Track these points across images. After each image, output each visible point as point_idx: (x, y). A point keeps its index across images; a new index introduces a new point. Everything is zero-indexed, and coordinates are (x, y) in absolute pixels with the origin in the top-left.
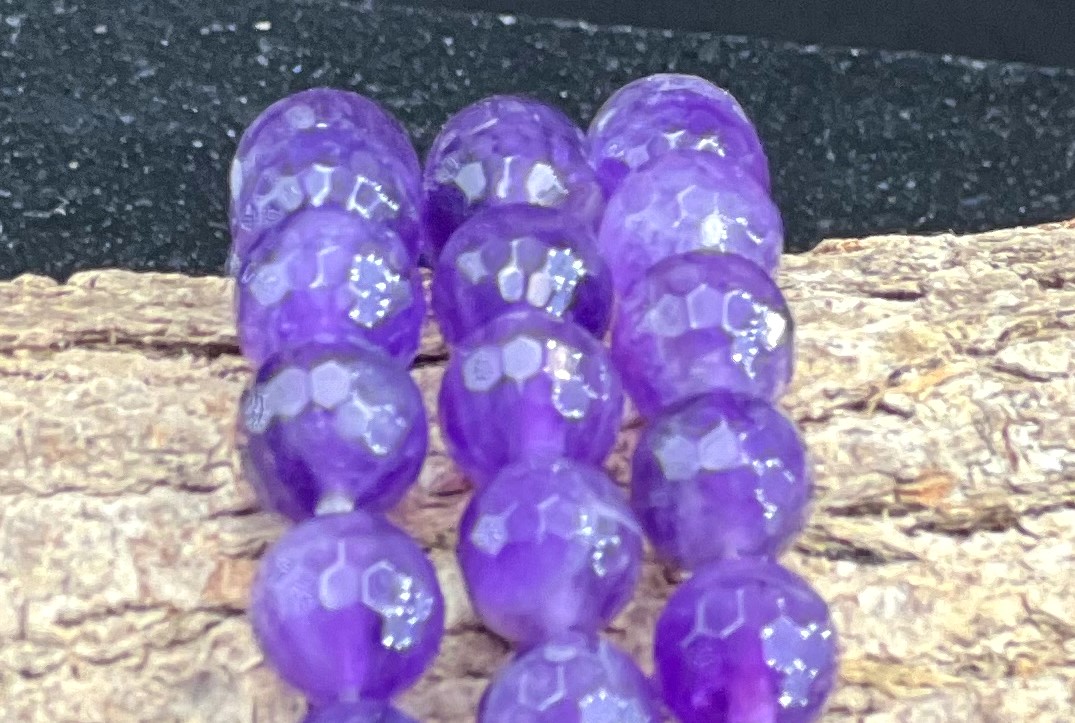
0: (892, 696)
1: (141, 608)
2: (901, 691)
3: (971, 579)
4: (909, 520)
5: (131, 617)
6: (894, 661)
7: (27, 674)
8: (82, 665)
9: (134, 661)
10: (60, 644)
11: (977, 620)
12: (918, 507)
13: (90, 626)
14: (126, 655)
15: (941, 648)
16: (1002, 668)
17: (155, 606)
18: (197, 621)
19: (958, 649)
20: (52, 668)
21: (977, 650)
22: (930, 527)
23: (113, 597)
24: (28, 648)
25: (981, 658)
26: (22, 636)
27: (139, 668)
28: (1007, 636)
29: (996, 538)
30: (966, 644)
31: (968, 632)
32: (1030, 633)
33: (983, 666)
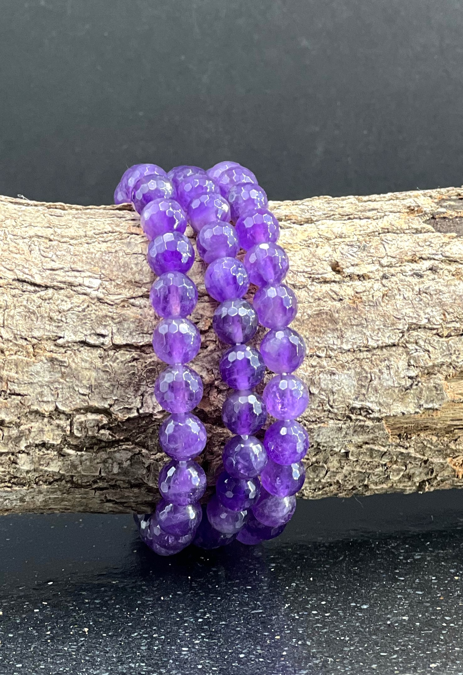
0: (290, 251)
1: (113, 232)
2: (292, 249)
3: (305, 231)
4: (289, 222)
5: (110, 234)
6: (290, 244)
7: (88, 243)
8: (100, 242)
9: (112, 242)
10: (95, 238)
11: (308, 236)
12: (290, 219)
13: (101, 235)
14: (110, 240)
15: (300, 242)
16: (315, 246)
17: (116, 232)
18: (126, 235)
19: (304, 242)
20: (94, 242)
21: (309, 242)
22: (294, 223)
23: (106, 230)
24: (87, 238)
25: (310, 244)
26: (86, 236)
27: (113, 243)
28: (315, 239)
29: (310, 225)
30: (306, 241)
31: (307, 239)
32: (321, 240)
33: (310, 245)
